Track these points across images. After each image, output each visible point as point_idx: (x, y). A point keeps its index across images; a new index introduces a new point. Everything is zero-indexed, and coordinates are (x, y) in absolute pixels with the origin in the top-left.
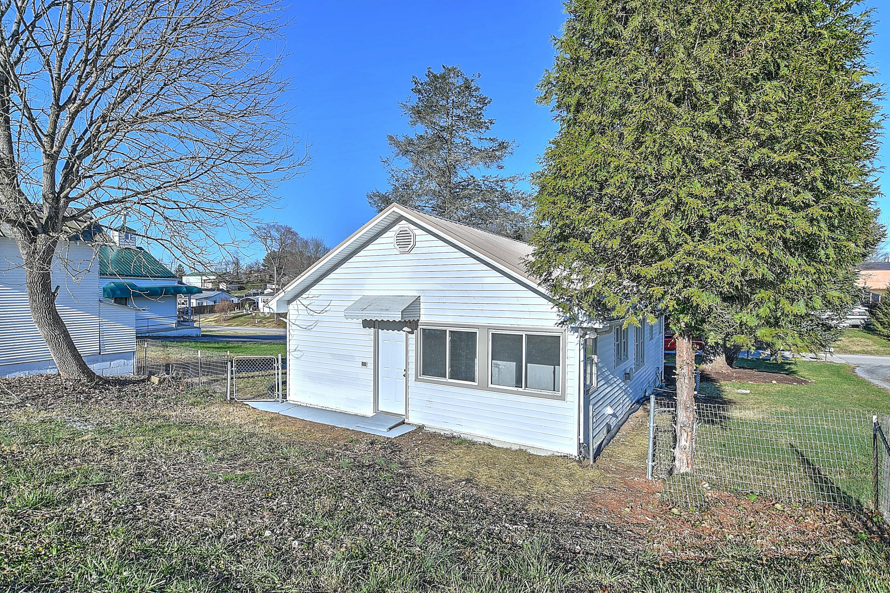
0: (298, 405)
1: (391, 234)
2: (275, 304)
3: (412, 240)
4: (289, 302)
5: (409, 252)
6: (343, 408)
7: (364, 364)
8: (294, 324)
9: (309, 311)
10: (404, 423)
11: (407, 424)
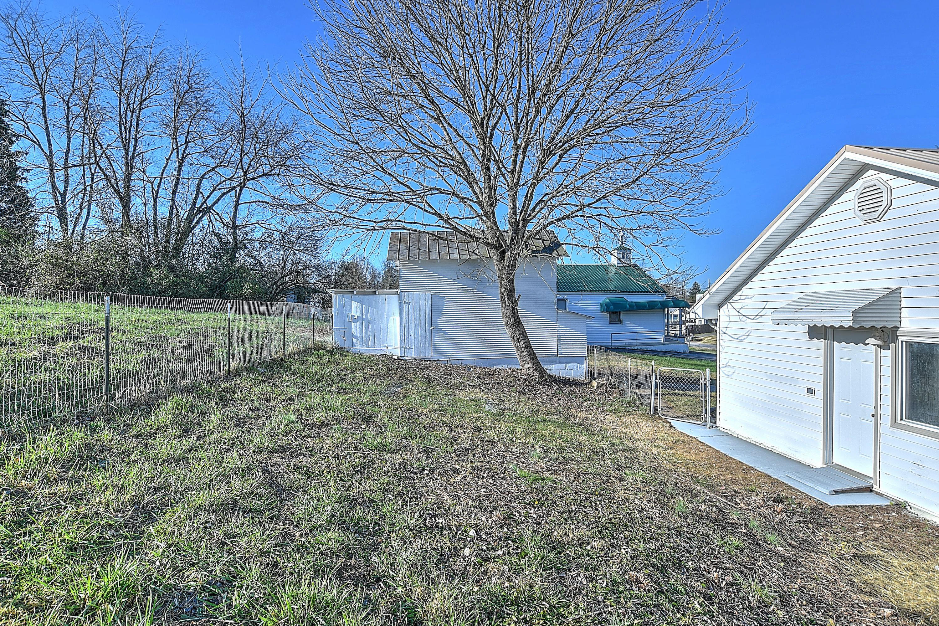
0: (728, 435)
1: (850, 196)
2: (700, 309)
3: (885, 199)
4: (720, 306)
5: (879, 219)
6: (782, 448)
7: (810, 391)
8: (725, 333)
9: (741, 317)
10: (871, 491)
11: (877, 493)
